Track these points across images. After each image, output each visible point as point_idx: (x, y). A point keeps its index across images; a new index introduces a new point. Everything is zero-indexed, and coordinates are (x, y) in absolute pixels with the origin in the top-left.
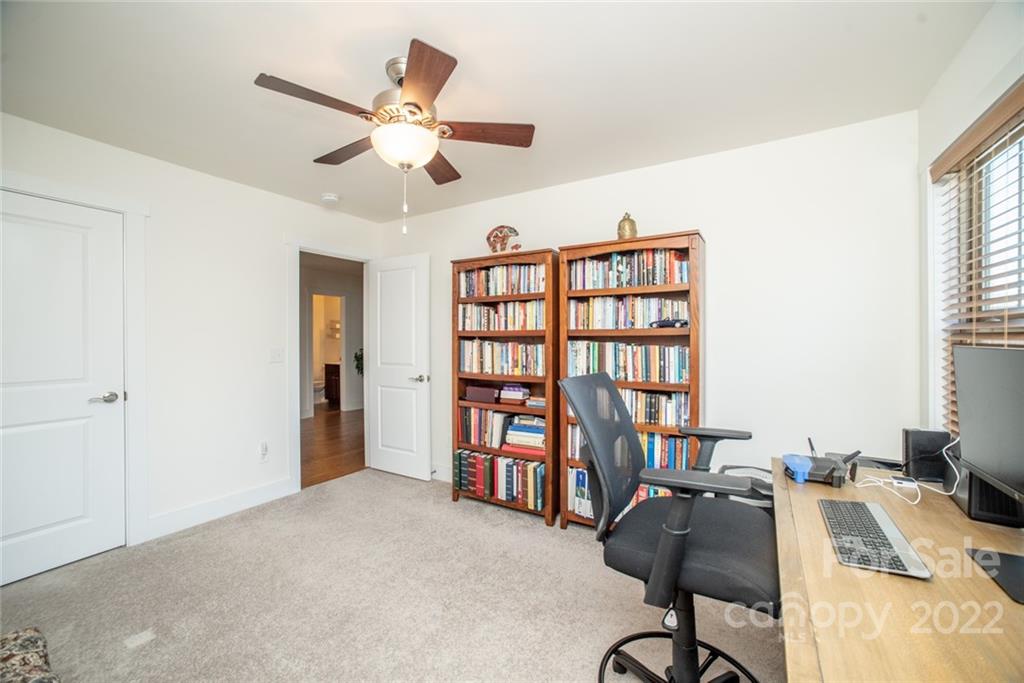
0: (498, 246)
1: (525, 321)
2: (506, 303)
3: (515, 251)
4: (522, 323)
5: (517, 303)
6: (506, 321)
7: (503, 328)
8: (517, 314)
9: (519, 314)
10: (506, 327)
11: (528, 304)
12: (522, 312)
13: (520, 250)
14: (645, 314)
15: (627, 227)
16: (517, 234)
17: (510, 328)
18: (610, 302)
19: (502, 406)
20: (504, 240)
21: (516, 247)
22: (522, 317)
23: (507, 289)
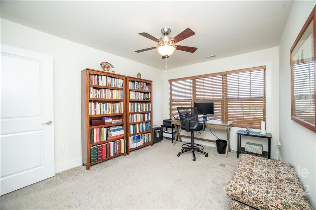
0: (106, 69)
1: (112, 96)
2: (105, 89)
3: (113, 73)
4: (111, 96)
5: (109, 90)
6: (105, 95)
7: (104, 98)
8: (109, 93)
9: (110, 93)
10: (105, 98)
11: (113, 90)
12: (111, 93)
13: (115, 73)
14: (141, 96)
15: (139, 76)
16: (113, 67)
17: (107, 98)
18: (134, 92)
19: (106, 125)
20: (108, 67)
21: (114, 71)
22: (111, 94)
23: (106, 84)
